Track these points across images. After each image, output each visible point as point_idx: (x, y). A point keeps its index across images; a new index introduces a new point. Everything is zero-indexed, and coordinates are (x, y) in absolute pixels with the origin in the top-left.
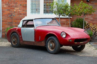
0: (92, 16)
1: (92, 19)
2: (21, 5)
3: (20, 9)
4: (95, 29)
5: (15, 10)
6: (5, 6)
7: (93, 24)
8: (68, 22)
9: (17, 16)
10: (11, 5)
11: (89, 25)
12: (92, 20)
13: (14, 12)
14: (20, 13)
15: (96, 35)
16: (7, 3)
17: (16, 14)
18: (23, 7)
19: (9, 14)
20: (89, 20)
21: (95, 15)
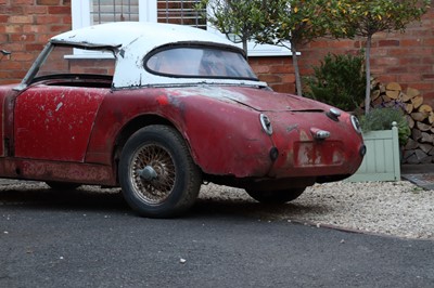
0: (394, 47)
1: (392, 61)
2: (39, 2)
3: (39, 21)
4: (415, 110)
5: (10, 30)
7: (404, 88)
8: (281, 76)
9: (22, 57)
11: (383, 90)
12: (394, 70)
13: (7, 35)
14: (38, 40)
15: (419, 141)
17: (16, 46)
18: (53, 10)
20: (381, 70)
21: (405, 43)
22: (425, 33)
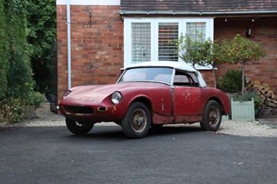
0: (258, 65)
1: (257, 71)
2: (109, 45)
3: (109, 53)
4: (266, 93)
5: (97, 57)
6: (77, 49)
7: (262, 83)
8: (209, 78)
9: (102, 68)
10: (89, 45)
11: (252, 84)
12: (258, 75)
13: (96, 59)
14: (109, 61)
15: (268, 105)
16: (82, 42)
17: (100, 64)
18: (115, 49)
19: (86, 64)
20: (253, 75)
21: (263, 64)
22: (272, 59)
